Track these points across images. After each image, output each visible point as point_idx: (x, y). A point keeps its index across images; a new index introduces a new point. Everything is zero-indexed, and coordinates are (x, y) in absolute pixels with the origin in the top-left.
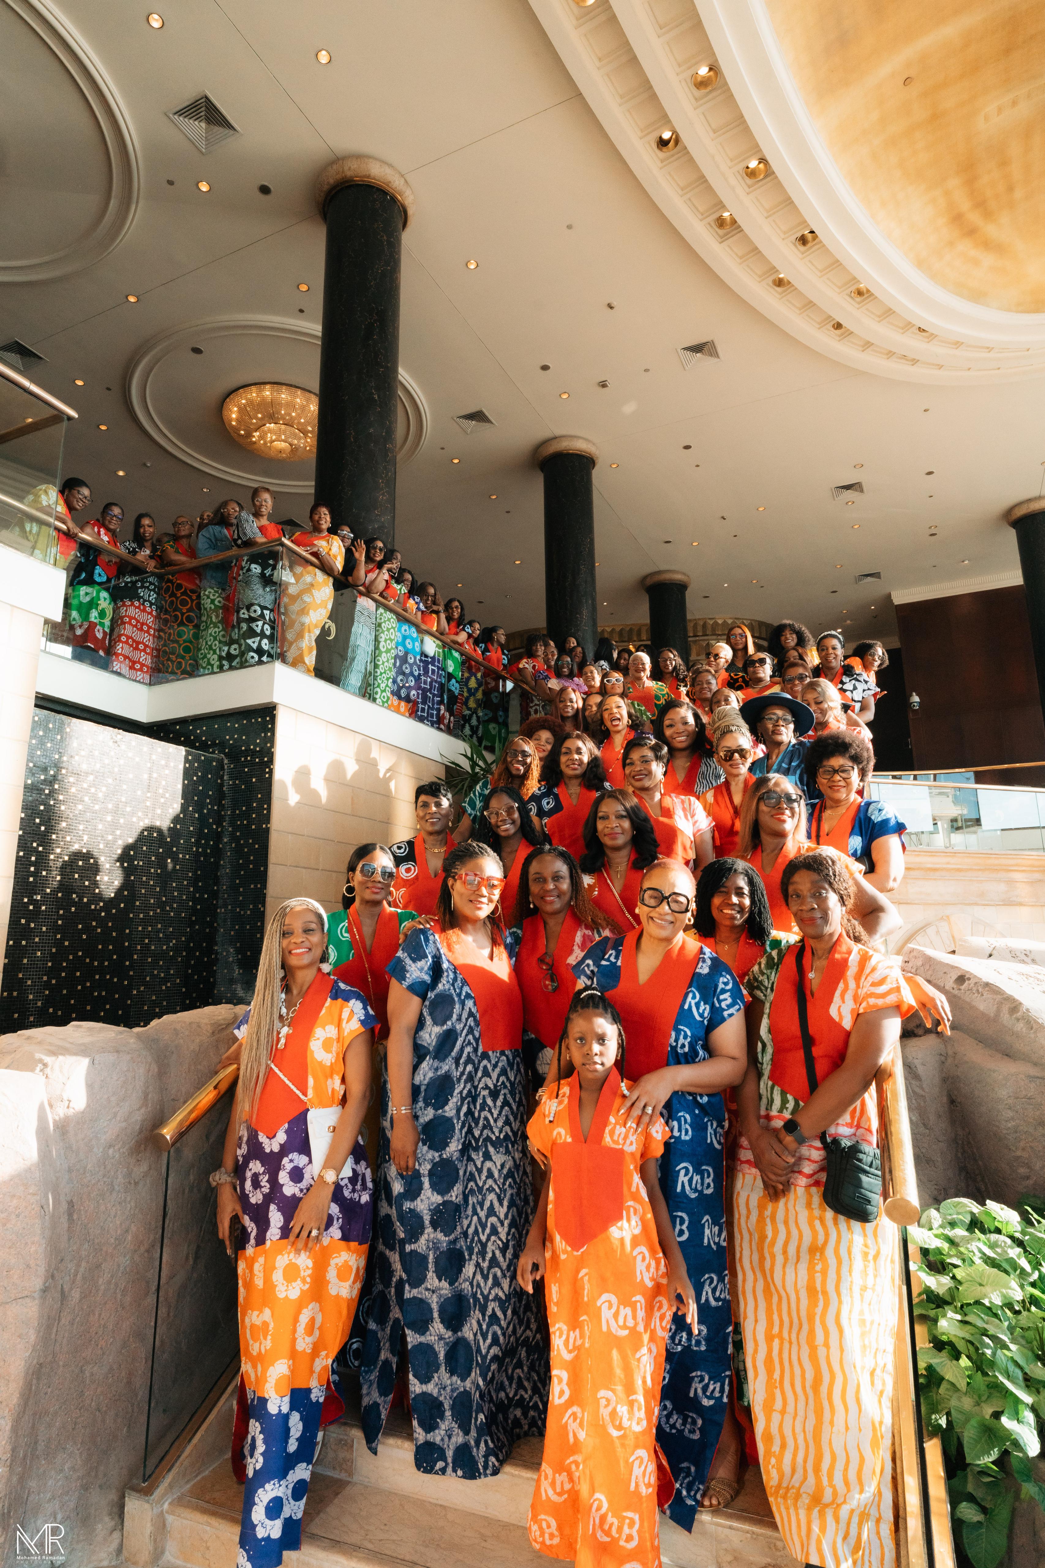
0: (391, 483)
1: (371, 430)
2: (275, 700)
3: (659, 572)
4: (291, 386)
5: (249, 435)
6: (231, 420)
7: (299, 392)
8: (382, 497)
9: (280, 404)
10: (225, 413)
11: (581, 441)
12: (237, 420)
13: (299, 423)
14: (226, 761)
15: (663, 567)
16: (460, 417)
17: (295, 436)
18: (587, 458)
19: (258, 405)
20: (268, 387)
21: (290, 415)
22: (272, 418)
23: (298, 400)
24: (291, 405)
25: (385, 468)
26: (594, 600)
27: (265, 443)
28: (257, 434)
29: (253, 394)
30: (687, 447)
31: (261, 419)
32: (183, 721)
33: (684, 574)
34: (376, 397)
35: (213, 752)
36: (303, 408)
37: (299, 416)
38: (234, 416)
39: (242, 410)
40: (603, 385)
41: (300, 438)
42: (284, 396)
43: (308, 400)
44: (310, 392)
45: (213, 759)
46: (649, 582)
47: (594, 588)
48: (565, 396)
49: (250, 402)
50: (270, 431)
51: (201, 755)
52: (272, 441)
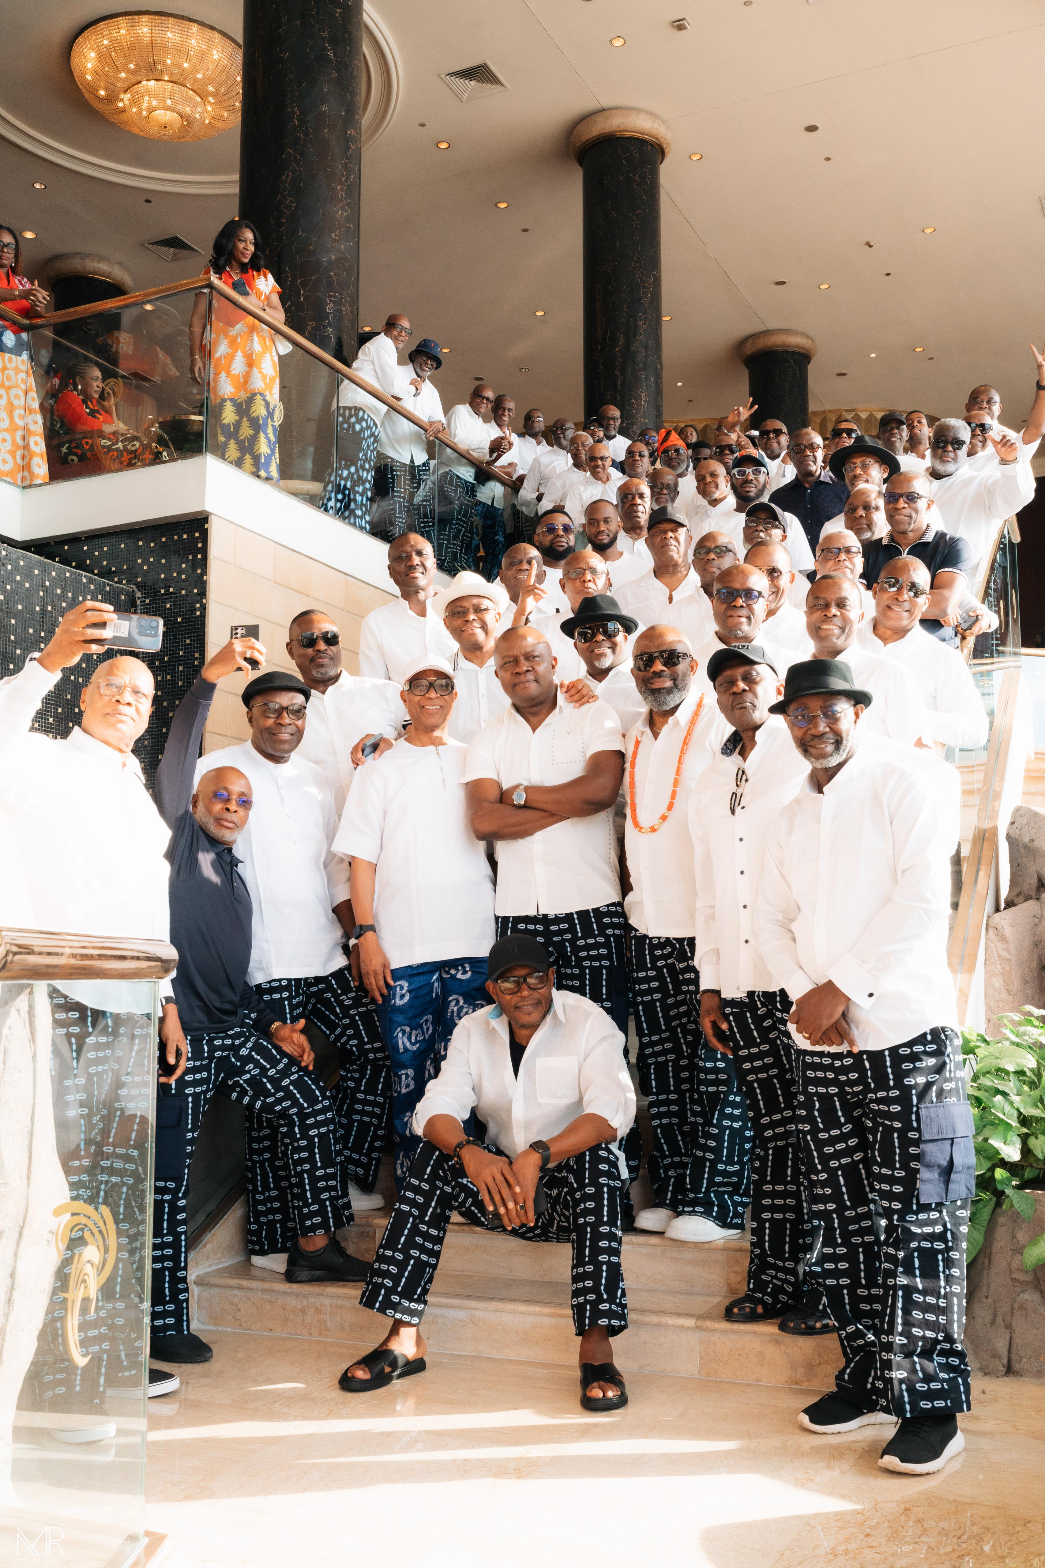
0: (354, 191)
1: (325, 108)
2: (208, 508)
3: (767, 333)
4: (182, 18)
5: (112, 98)
6: (83, 74)
7: (195, 28)
8: (341, 214)
9: (165, 49)
10: (75, 60)
11: (643, 116)
12: (95, 72)
13: (196, 80)
14: (138, 594)
15: (772, 325)
16: (451, 74)
17: (188, 100)
18: (652, 145)
19: (130, 48)
20: (145, 18)
21: (180, 66)
22: (152, 70)
23: (194, 42)
24: (182, 51)
25: (346, 167)
26: (658, 376)
27: (140, 112)
28: (126, 97)
29: (122, 30)
30: (812, 129)
31: (133, 72)
32: (74, 539)
33: (807, 336)
34: (331, 54)
35: (120, 582)
36: (203, 56)
37: (195, 70)
38: (89, 66)
39: (103, 57)
40: (679, 25)
41: (196, 105)
42: (172, 33)
43: (210, 43)
44: (212, 28)
45: (122, 591)
46: (750, 349)
47: (659, 357)
48: (618, 43)
49: (116, 44)
50: (148, 93)
51: (105, 584)
52: (151, 110)
